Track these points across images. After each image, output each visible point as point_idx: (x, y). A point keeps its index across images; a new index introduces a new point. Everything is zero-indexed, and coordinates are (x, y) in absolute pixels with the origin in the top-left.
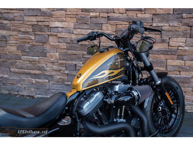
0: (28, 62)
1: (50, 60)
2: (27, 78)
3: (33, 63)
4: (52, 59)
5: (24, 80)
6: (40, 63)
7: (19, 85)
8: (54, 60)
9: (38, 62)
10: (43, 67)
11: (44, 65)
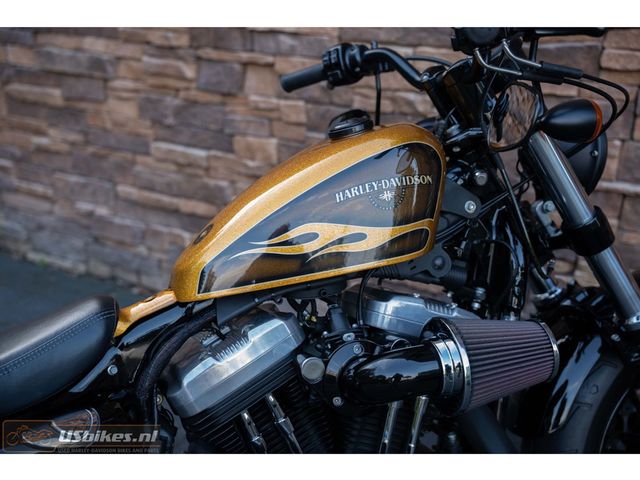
0: (173, 167)
1: (246, 166)
2: (168, 226)
3: (189, 170)
4: (251, 164)
5: (157, 234)
6: (212, 173)
7: (142, 250)
8: (259, 168)
9: (207, 169)
10: (221, 189)
11: (224, 184)
